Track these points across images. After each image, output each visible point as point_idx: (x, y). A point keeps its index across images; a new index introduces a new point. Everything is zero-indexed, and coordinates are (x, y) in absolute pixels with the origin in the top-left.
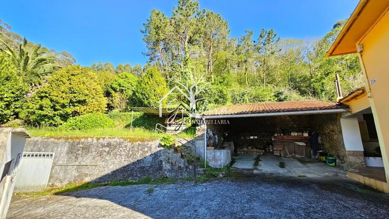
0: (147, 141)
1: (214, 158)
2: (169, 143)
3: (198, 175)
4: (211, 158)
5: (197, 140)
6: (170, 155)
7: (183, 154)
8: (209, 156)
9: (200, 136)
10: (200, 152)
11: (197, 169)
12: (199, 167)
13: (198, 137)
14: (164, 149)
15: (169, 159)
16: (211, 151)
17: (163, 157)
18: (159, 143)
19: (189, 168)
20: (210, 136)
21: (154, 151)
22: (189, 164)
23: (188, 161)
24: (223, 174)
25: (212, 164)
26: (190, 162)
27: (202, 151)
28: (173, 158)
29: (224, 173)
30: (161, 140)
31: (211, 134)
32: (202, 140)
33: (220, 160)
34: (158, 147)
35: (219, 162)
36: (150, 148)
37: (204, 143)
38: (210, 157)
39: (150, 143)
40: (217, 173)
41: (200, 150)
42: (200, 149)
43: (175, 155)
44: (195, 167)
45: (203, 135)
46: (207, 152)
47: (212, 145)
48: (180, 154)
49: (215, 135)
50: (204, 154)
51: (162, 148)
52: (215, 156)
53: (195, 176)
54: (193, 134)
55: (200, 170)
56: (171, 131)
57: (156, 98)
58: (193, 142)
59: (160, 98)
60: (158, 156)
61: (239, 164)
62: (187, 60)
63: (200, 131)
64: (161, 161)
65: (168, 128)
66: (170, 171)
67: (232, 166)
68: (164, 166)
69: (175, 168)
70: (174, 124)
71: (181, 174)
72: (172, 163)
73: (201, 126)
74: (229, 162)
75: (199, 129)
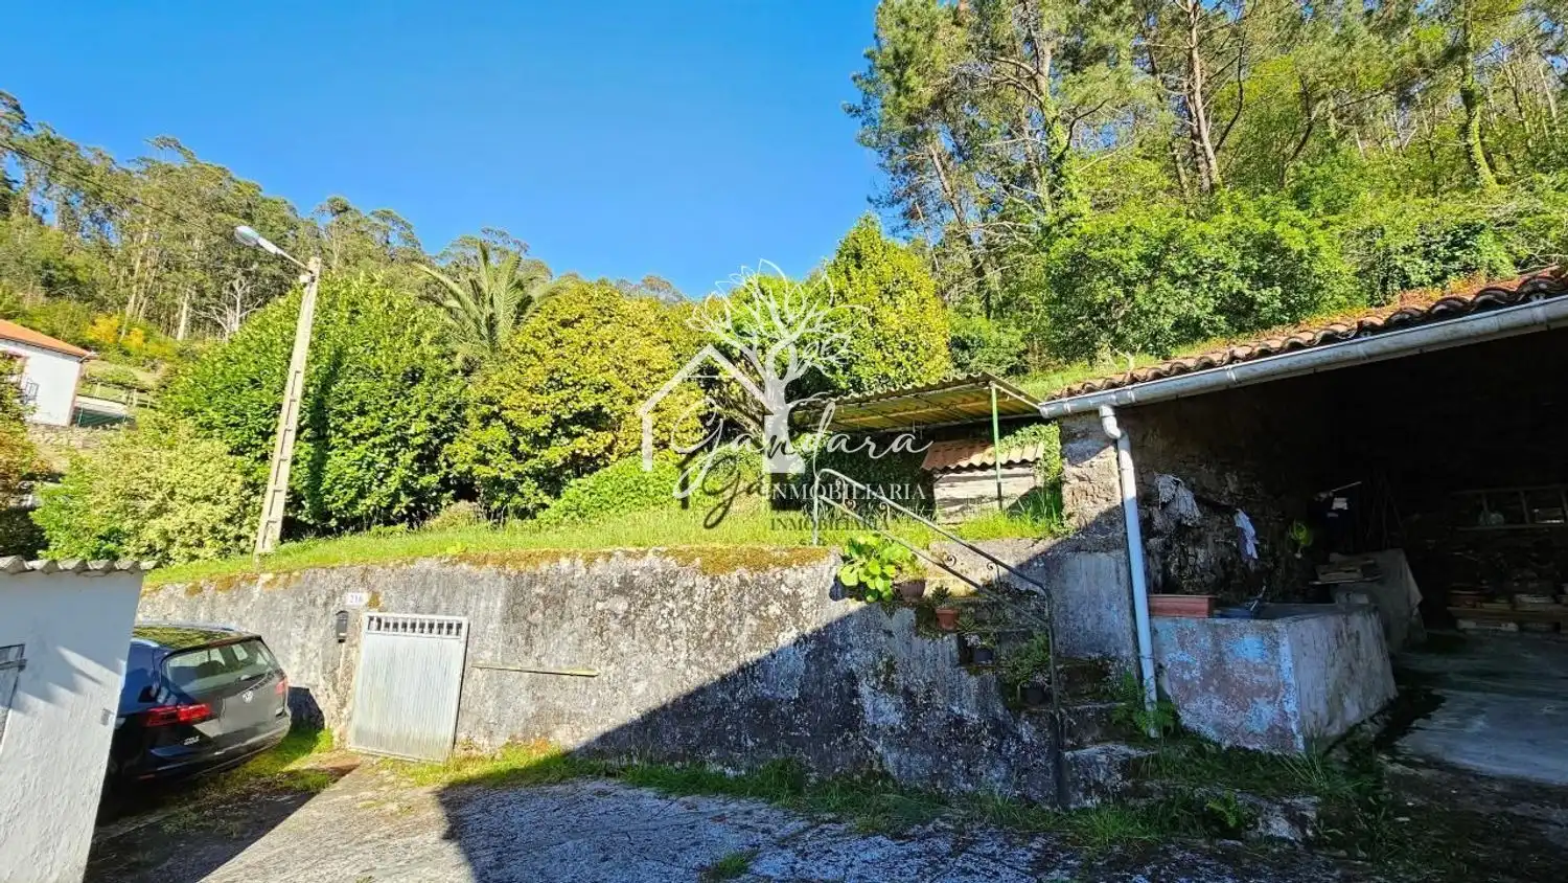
0: (776, 562)
1: (1218, 673)
2: (884, 576)
3: (1087, 794)
4: (1196, 673)
5: (1078, 549)
6: (897, 647)
7: (972, 640)
8: (1172, 655)
9: (1096, 523)
10: (1106, 628)
11: (1080, 745)
12: (1097, 733)
13: (1085, 530)
14: (861, 610)
15: (890, 667)
16: (1193, 624)
17: (857, 651)
18: (833, 574)
19: (1019, 738)
20: (1178, 523)
21: (813, 622)
22: (1015, 709)
23: (1006, 689)
24: (1296, 820)
25: (1203, 714)
26: (1021, 697)
27: (1117, 619)
28: (916, 666)
29: (1311, 815)
30: (845, 559)
31: (1186, 505)
32: (1107, 547)
33: (1274, 693)
34: (834, 596)
35: (1267, 712)
36: (793, 603)
37: (1123, 570)
38: (1185, 666)
39: (791, 576)
40: (1242, 800)
41: (1100, 618)
42: (1103, 611)
43: (922, 644)
44: (1060, 735)
45: (1114, 516)
46: (1154, 632)
47: (1209, 578)
48: (949, 643)
49: (1230, 511)
50: (1130, 644)
51: (854, 605)
52: (1220, 661)
53: (1061, 797)
54: (1049, 514)
55: (1099, 754)
56: (958, 508)
57: (885, 358)
58: (1050, 563)
59: (903, 350)
60: (833, 647)
61: (1479, 724)
62: (1061, 158)
63: (1090, 491)
64: (852, 678)
65: (941, 492)
66: (898, 739)
67: (1406, 744)
68: (868, 706)
69: (932, 726)
70: (971, 467)
71: (969, 766)
72: (908, 694)
73: (1094, 459)
74: (1374, 705)
75: (1081, 479)
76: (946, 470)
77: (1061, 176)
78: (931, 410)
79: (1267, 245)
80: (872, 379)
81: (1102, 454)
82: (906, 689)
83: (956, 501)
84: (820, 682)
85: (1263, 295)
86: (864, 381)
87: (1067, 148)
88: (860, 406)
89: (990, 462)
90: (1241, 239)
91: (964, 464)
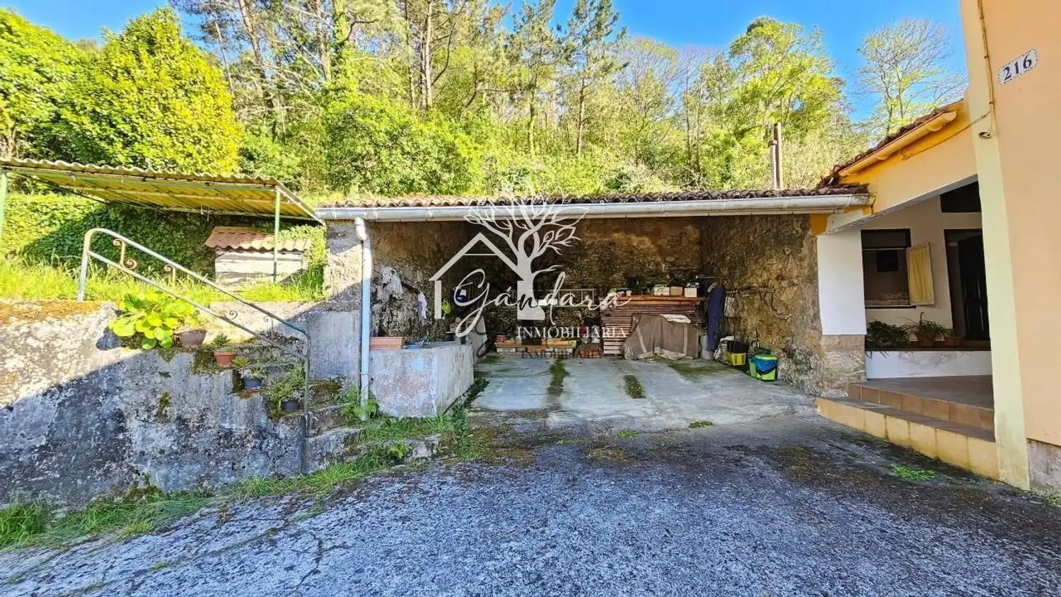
0: (20, 315)
1: (402, 380)
2: (165, 327)
3: (321, 461)
4: (391, 381)
5: (330, 309)
6: (174, 385)
7: (245, 373)
8: (379, 372)
9: (344, 293)
10: (342, 360)
11: (319, 432)
12: (331, 424)
13: (336, 297)
14: (135, 357)
15: (165, 402)
16: (392, 353)
17: (127, 393)
18: (104, 325)
19: (277, 437)
20: (391, 296)
21: (69, 371)
22: (274, 418)
23: (269, 404)
24: (430, 446)
25: (392, 405)
26: (278, 408)
27: (350, 353)
28: (192, 399)
29: (436, 443)
30: (119, 313)
31: (396, 287)
32: (349, 308)
33: (426, 387)
34: (101, 345)
35: (422, 396)
36: (47, 356)
37: (358, 322)
38: (385, 377)
39: (43, 329)
40: (405, 443)
41: (339, 353)
42: (343, 348)
43: (202, 380)
44: (306, 427)
45: (355, 290)
46: (371, 360)
47: (402, 329)
48: (226, 377)
49: (417, 293)
50: (357, 367)
51: (126, 353)
52: (404, 372)
53: (304, 466)
54: (313, 286)
55: (332, 436)
56: (236, 279)
57: (174, 145)
58: (310, 318)
59: (195, 143)
60: (97, 392)
61: (500, 390)
62: (342, 44)
63: (343, 272)
64: (119, 416)
65: (220, 266)
66: (169, 458)
67: (475, 403)
68: (136, 437)
69: (202, 441)
70: (251, 250)
71: (234, 464)
72: (181, 421)
73: (348, 251)
74: (465, 389)
75: (338, 264)
76: (229, 249)
77: (340, 57)
78: (219, 198)
79: (450, 149)
80: (158, 161)
81: (353, 248)
82: (179, 418)
83: (237, 275)
84: (78, 426)
85: (446, 176)
86: (147, 160)
87: (347, 39)
88: (144, 180)
89: (268, 247)
90: (439, 141)
91: (246, 246)
